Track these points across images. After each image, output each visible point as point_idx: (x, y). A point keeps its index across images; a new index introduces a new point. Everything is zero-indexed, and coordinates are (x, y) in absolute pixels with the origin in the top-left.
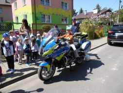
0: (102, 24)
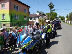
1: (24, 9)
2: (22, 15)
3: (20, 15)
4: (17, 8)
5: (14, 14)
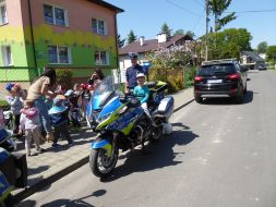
0: (178, 64)
1: (94, 20)
2: (83, 46)
3: (75, 45)
4: (61, 15)
5: (46, 42)
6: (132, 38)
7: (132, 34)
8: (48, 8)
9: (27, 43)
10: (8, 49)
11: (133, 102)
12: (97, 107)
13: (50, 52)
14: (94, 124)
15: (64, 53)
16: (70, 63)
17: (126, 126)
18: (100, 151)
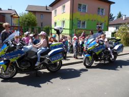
2: (92, 20)
3: (89, 20)
4: (85, 8)
5: (77, 19)
6: (120, 16)
7: (120, 13)
8: (80, 5)
9: (70, 19)
10: (64, 22)
11: (101, 43)
12: (88, 43)
13: (78, 23)
14: (87, 48)
15: (84, 23)
16: (86, 28)
17: (97, 51)
18: (87, 58)
